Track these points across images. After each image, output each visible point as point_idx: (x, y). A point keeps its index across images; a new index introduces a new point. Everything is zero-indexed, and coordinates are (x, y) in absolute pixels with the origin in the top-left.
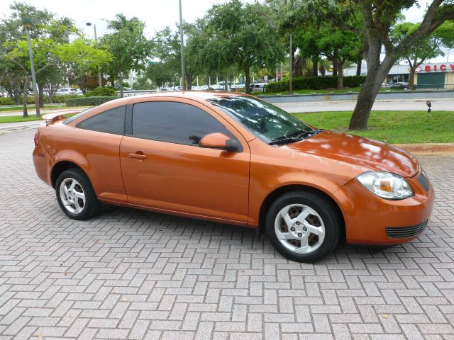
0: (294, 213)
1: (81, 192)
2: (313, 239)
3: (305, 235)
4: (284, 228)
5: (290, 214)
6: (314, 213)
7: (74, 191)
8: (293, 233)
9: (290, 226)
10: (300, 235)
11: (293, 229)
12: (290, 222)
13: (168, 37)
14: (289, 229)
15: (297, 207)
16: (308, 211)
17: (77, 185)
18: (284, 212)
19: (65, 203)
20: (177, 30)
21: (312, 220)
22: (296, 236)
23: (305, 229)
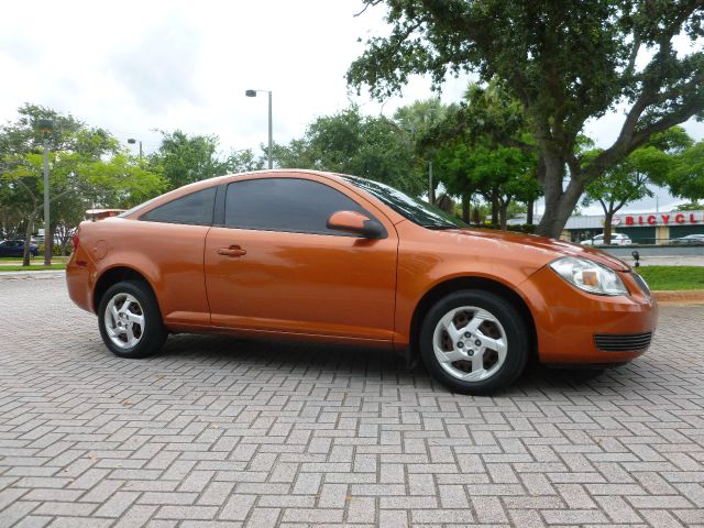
0: (461, 320)
1: (139, 314)
2: (490, 358)
3: (479, 352)
4: (447, 344)
5: (455, 323)
6: (491, 318)
7: (128, 313)
8: (461, 350)
9: (455, 341)
10: (470, 353)
11: (460, 345)
12: (455, 334)
13: (248, 164)
14: (454, 346)
15: (465, 312)
16: (482, 315)
17: (133, 304)
18: (447, 321)
19: (111, 332)
20: (262, 154)
21: (487, 330)
22: (466, 354)
23: (478, 343)
